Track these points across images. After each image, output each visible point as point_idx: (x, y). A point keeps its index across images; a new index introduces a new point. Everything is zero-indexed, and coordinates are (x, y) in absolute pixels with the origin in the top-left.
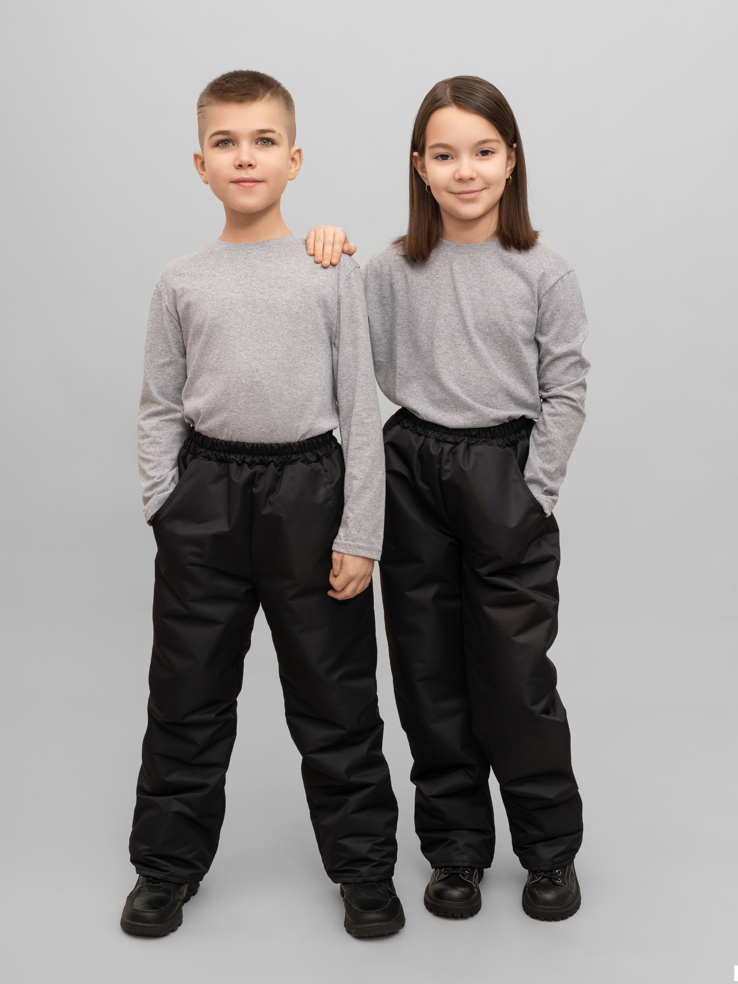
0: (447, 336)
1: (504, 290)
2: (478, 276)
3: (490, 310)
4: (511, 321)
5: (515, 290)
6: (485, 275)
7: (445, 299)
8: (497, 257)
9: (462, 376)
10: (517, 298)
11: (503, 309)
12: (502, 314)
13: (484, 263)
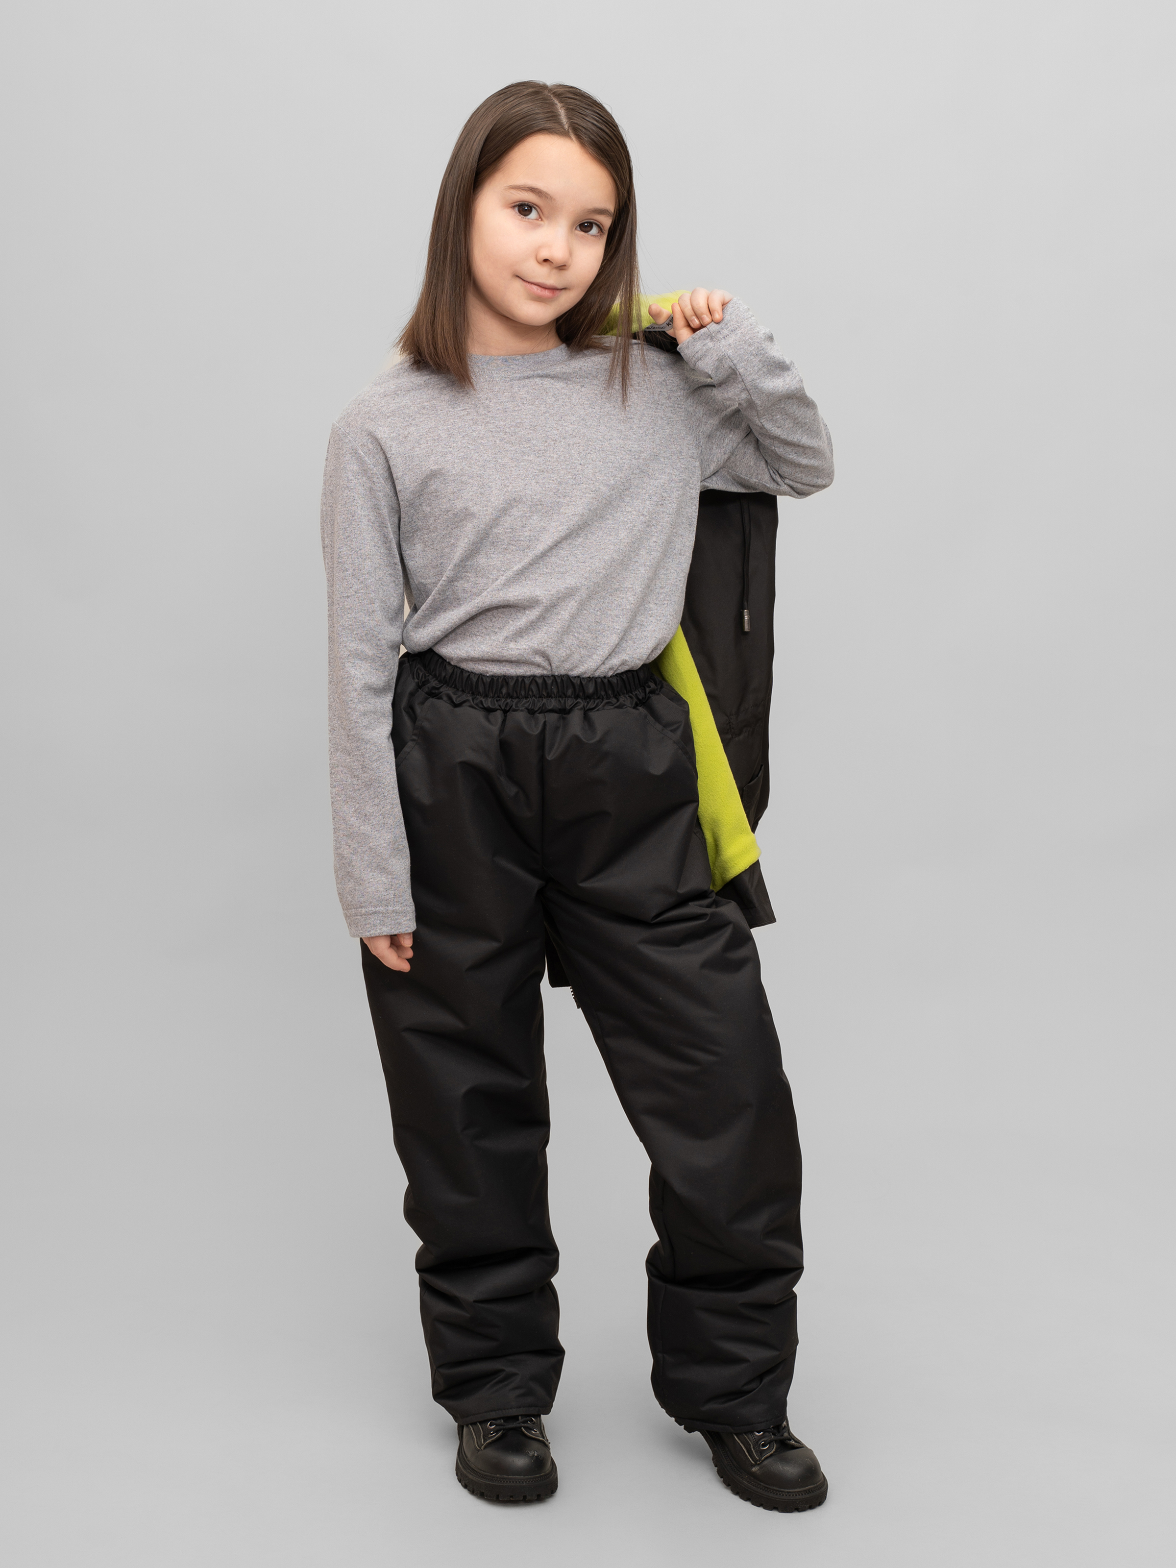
0: (549, 508)
1: (612, 412)
2: (564, 397)
7: (523, 450)
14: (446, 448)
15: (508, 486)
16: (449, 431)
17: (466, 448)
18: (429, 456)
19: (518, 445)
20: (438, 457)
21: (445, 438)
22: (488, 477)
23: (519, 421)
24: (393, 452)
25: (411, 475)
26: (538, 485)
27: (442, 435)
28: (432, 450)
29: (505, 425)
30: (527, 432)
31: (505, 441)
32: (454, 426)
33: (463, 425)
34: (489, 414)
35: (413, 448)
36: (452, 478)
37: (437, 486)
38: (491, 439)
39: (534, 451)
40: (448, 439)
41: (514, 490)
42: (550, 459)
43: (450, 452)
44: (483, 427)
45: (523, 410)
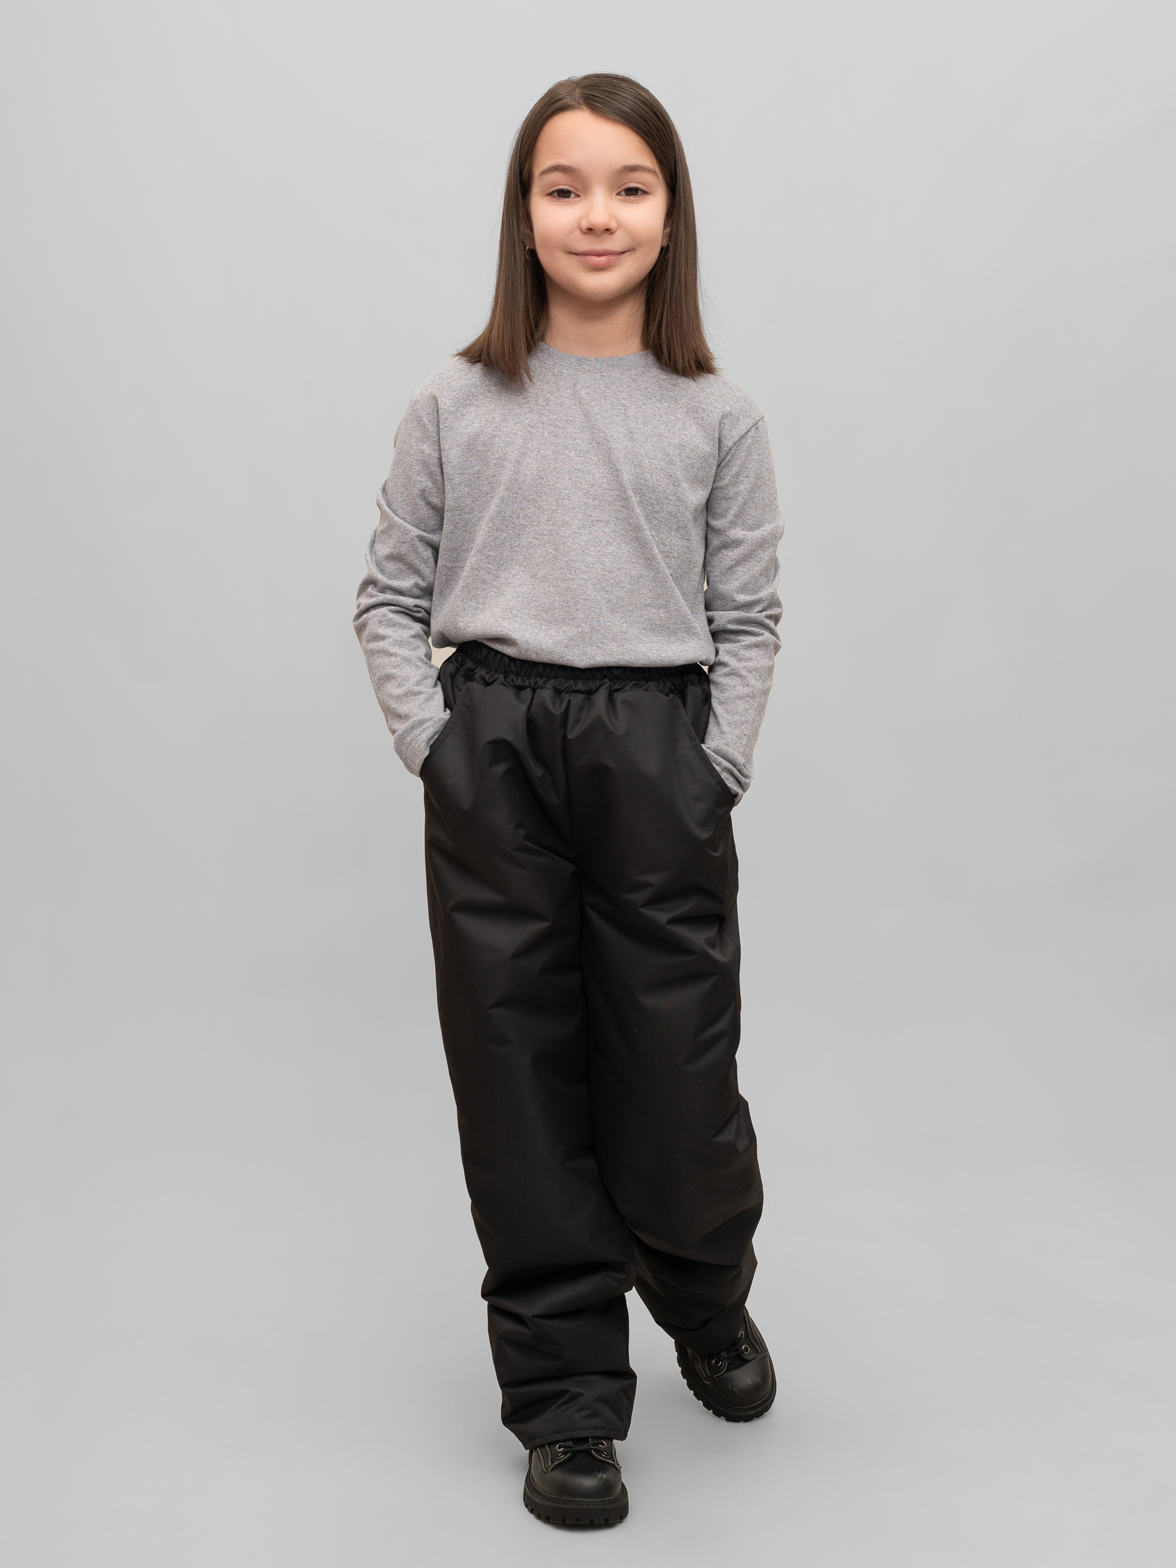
0: (576, 506)
2: (621, 408)
3: (644, 465)
4: (677, 486)
5: (683, 436)
6: (633, 407)
8: (648, 379)
9: (608, 573)
10: (686, 448)
11: (664, 464)
12: (664, 475)
13: (629, 389)
14: (496, 431)
15: (543, 478)
16: (504, 416)
17: (515, 434)
18: (478, 435)
19: (563, 439)
20: (486, 438)
21: (499, 421)
22: (526, 465)
23: (571, 418)
24: (446, 425)
25: (457, 450)
26: (570, 481)
27: (496, 418)
28: (483, 431)
29: (557, 419)
30: (574, 431)
31: (553, 434)
32: (511, 412)
33: (519, 412)
34: (547, 407)
35: (467, 426)
36: (494, 461)
37: (480, 468)
38: (541, 430)
39: (576, 450)
40: (501, 423)
41: (547, 484)
42: (589, 461)
43: (499, 436)
44: (537, 417)
45: (578, 409)
